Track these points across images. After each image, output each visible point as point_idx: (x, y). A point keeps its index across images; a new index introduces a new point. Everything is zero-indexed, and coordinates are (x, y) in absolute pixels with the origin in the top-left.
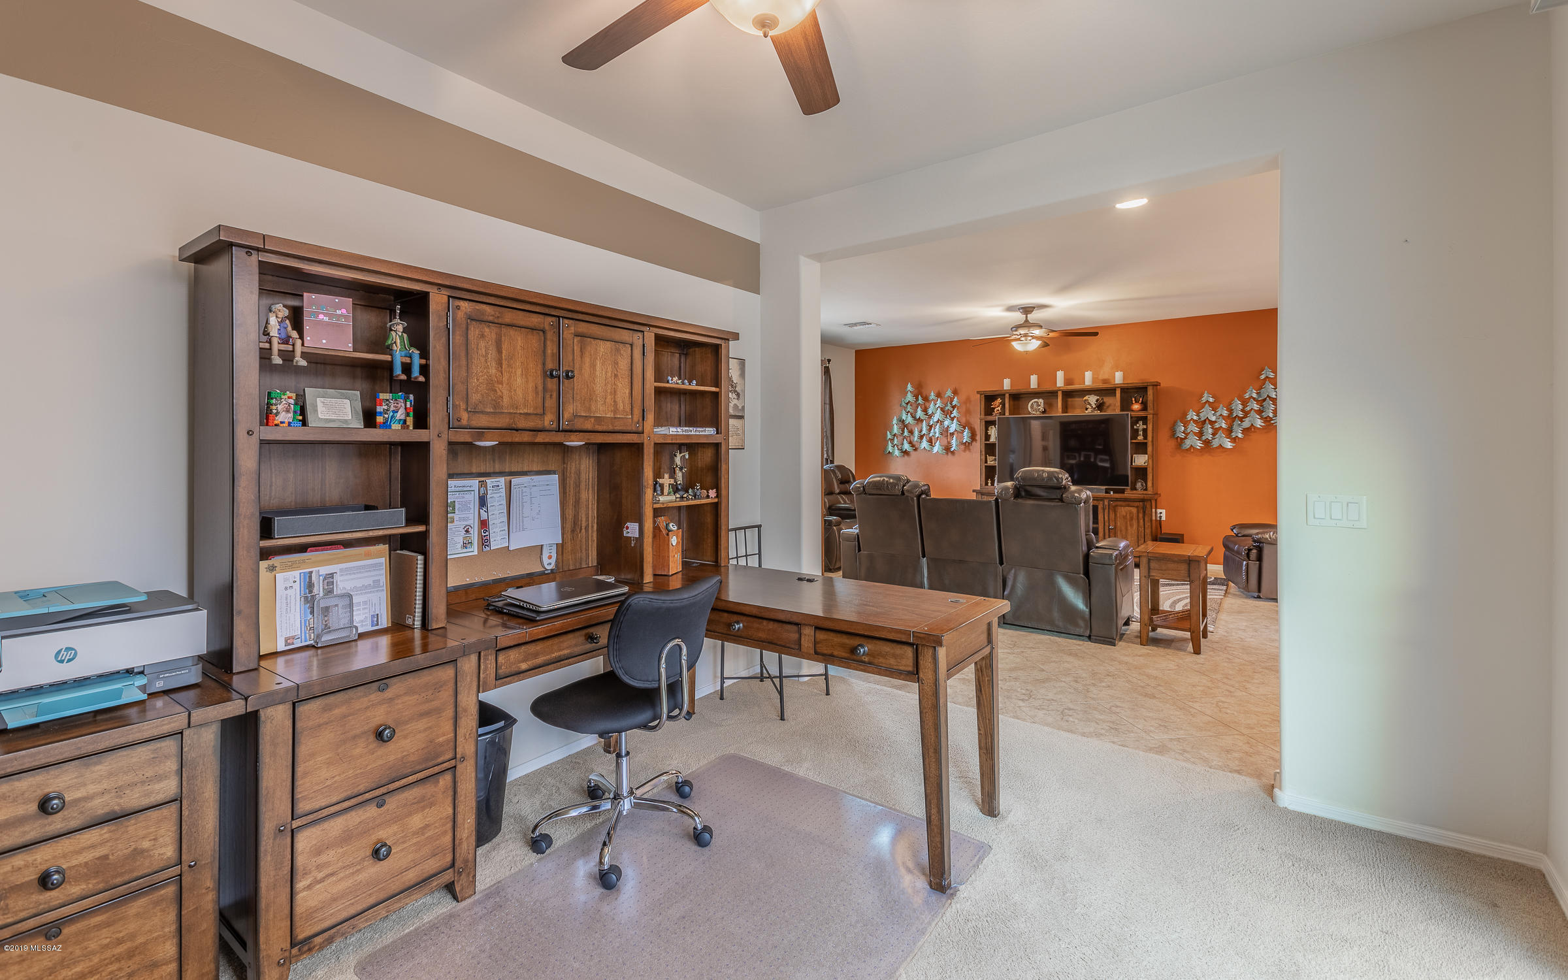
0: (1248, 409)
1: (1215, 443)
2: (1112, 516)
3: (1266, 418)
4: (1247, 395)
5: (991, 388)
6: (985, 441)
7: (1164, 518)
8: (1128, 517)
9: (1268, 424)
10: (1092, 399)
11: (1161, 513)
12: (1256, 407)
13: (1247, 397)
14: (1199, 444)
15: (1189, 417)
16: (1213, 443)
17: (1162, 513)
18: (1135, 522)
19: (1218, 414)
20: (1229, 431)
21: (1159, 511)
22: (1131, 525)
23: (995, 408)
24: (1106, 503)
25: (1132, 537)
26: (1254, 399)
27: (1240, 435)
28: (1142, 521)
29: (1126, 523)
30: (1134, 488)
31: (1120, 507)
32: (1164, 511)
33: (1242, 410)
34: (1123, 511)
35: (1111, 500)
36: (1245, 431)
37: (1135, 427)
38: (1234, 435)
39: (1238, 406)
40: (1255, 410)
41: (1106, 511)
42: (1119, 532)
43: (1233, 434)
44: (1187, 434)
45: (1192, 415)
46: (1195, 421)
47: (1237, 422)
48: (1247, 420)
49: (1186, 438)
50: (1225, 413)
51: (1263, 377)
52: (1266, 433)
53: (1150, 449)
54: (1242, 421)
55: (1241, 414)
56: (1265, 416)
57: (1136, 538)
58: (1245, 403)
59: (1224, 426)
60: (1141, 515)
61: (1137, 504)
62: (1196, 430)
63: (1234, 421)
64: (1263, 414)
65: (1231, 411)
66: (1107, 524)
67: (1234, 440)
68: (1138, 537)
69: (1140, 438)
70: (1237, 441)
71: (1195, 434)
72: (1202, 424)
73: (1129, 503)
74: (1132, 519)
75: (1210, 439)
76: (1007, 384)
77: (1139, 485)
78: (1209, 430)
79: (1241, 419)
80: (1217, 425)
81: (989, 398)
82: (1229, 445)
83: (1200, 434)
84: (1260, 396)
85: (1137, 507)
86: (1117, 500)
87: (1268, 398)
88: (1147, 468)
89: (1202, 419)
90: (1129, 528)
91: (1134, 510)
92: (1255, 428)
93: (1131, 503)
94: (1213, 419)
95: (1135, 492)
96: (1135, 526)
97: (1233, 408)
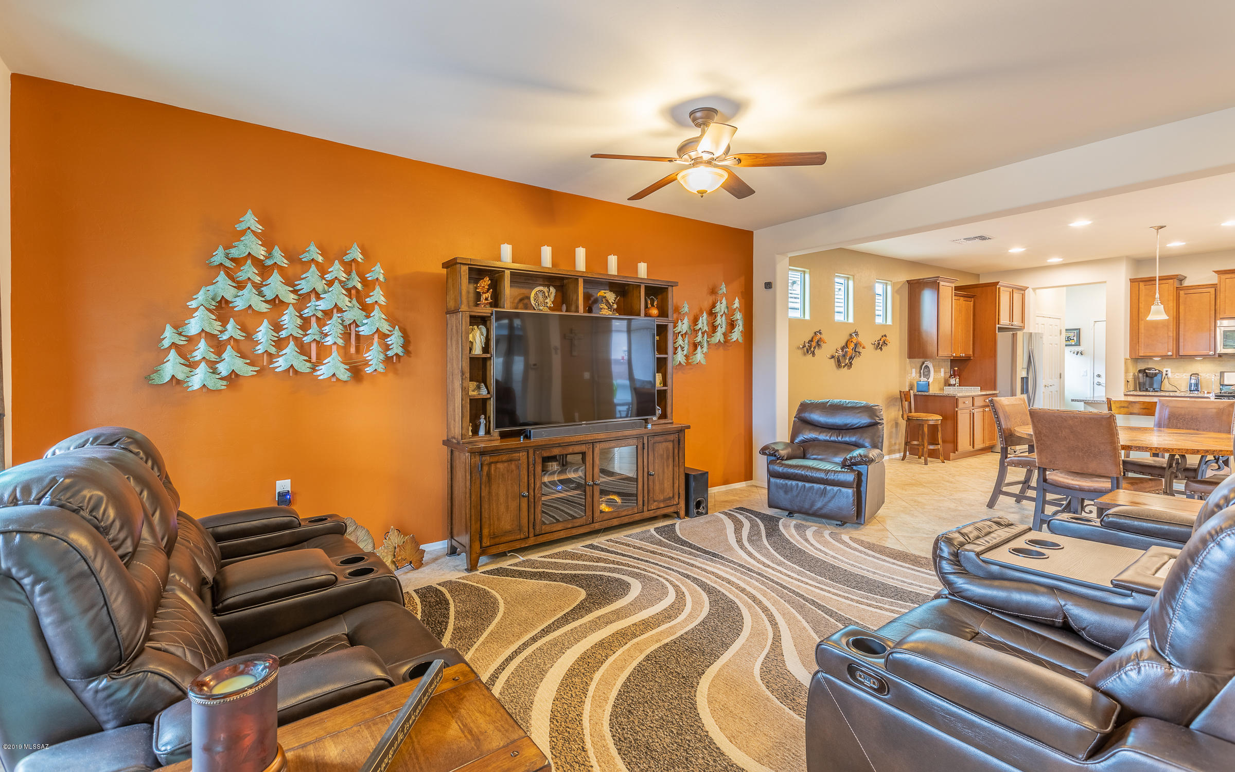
2: (651, 457)
8: (665, 456)
14: (684, 361)
16: (693, 360)
24: (646, 441)
31: (657, 445)
35: (651, 436)
38: (704, 350)
42: (657, 477)
53: (670, 366)
61: (673, 437)
66: (646, 469)
74: (668, 458)
85: (673, 441)
86: (655, 434)
88: (666, 391)
93: (668, 437)
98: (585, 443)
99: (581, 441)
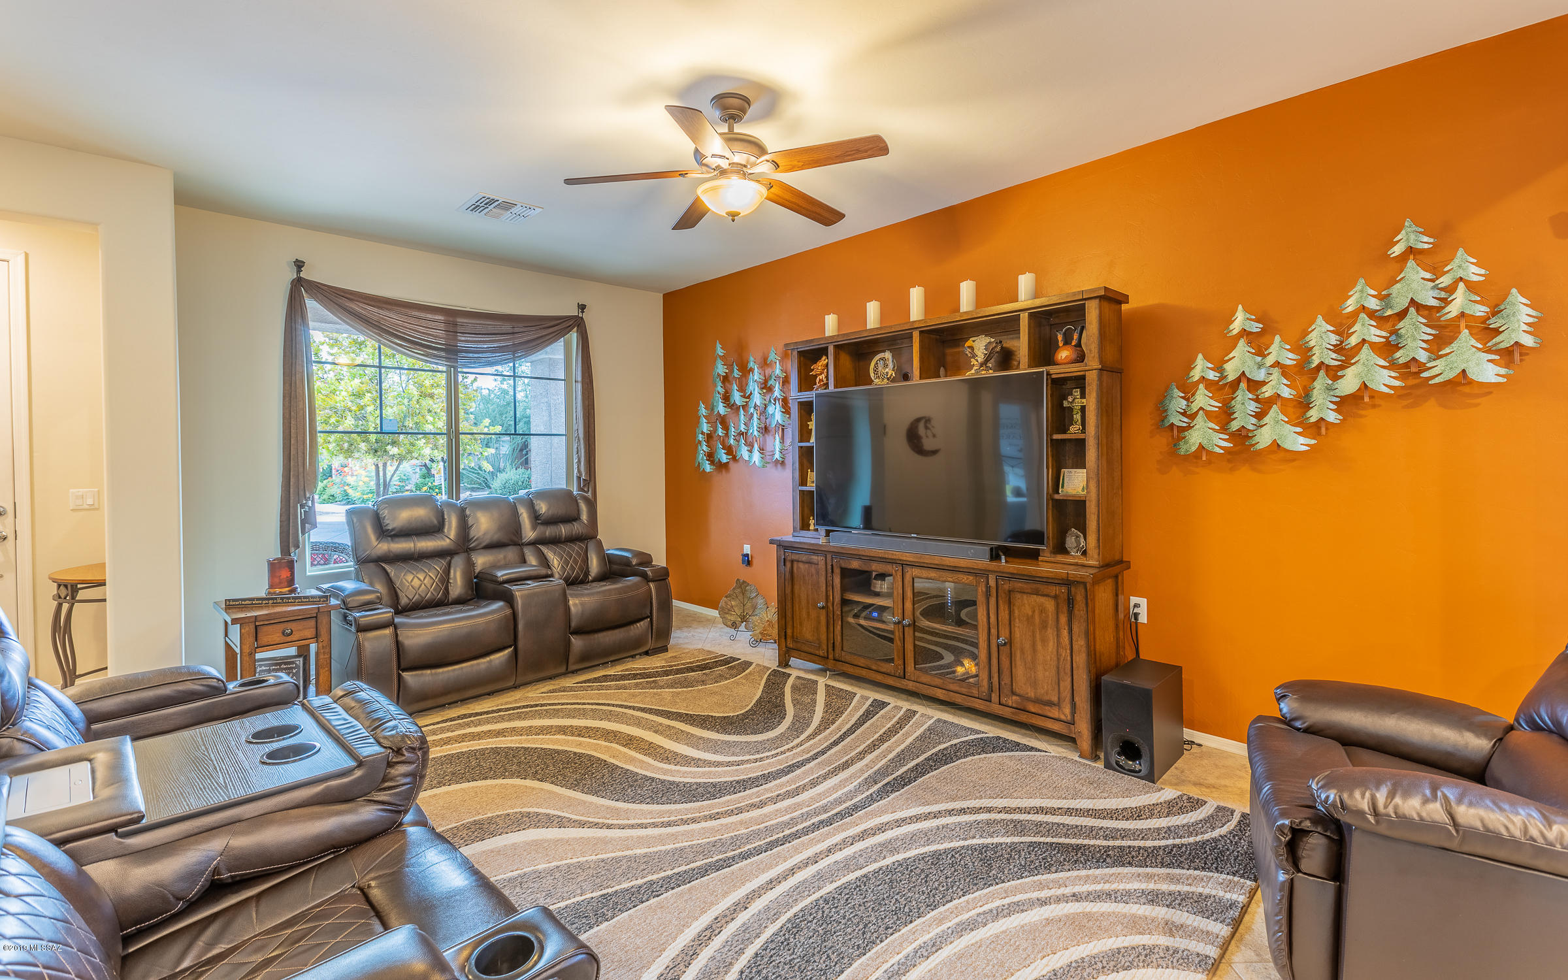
0: (1353, 341)
1: (1264, 438)
2: (1004, 614)
3: (1406, 365)
4: (1351, 305)
5: (805, 336)
6: (801, 441)
7: (1143, 619)
8: (1037, 620)
9: (1412, 381)
10: (980, 345)
11: (1136, 606)
12: (1375, 334)
13: (1350, 309)
14: (1219, 442)
15: (1196, 374)
16: (1256, 439)
17: (1141, 605)
18: (1050, 633)
19: (1270, 360)
20: (1304, 403)
21: (1134, 600)
22: (1044, 641)
23: (816, 376)
24: (992, 583)
25: (1045, 670)
26: (1372, 314)
27: (1332, 417)
28: (1065, 633)
29: (1034, 636)
30: (1061, 549)
31: (1018, 596)
32: (1143, 602)
33: (1338, 349)
34: (1027, 604)
35: (1001, 576)
36: (1344, 403)
37: (1065, 404)
38: (1313, 415)
39: (1322, 337)
40: (1373, 346)
41: (993, 601)
42: (1018, 652)
43: (1311, 413)
44: (1192, 417)
45: (1201, 368)
46: (1209, 384)
47: (1322, 380)
48: (1350, 372)
49: (1189, 427)
50: (1289, 358)
51: (1397, 250)
52: (1406, 407)
53: (1091, 454)
54: (1336, 378)
55: (1331, 359)
56: (1401, 361)
57: (1054, 671)
58: (1342, 327)
59: (1286, 393)
60: (1063, 619)
61: (1054, 590)
62: (1213, 405)
63: (1314, 379)
64: (1398, 355)
65: (1305, 352)
66: (994, 631)
67: (1316, 429)
68: (1058, 673)
69: (1075, 429)
70: (1323, 430)
71: (1209, 415)
72: (1225, 390)
73: (1039, 586)
74: (1044, 626)
75: (1251, 427)
76: (831, 325)
77: (1070, 542)
78: (1244, 404)
79: (1334, 373)
80: (1267, 392)
81: (810, 356)
82: (1298, 442)
83: (1225, 416)
84: (1388, 306)
85: (1055, 597)
86: (1012, 577)
87: (1412, 310)
88: (1085, 501)
89: (1231, 378)
90: (1039, 647)
91: (1050, 605)
92: (1374, 394)
93: (1044, 588)
94: (1260, 375)
95: (1060, 558)
96: (1051, 645)
97: (1312, 344)
98: (893, 562)
99: (885, 558)
